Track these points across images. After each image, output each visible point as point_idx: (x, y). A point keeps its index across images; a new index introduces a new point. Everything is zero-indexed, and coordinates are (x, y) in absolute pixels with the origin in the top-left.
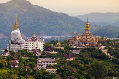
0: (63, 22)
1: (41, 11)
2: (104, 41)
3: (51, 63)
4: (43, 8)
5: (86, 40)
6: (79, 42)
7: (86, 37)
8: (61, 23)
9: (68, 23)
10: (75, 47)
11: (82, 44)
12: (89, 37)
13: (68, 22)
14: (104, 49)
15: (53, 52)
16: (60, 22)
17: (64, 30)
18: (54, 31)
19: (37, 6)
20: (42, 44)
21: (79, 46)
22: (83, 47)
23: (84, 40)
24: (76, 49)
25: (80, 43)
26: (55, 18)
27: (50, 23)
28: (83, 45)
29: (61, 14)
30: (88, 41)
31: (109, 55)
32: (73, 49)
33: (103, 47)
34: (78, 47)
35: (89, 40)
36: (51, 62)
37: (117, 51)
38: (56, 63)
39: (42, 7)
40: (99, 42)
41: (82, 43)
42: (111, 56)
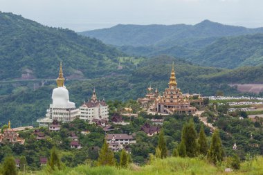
0: (68, 49)
1: (20, 26)
2: (199, 103)
3: (128, 142)
4: (23, 19)
5: (172, 102)
6: (159, 106)
7: (172, 97)
8: (64, 52)
9: (78, 51)
10: (154, 113)
11: (165, 109)
12: (176, 97)
13: (78, 48)
14: (202, 116)
15: (123, 123)
16: (62, 48)
17: (70, 65)
18: (50, 68)
19: (10, 14)
20: (106, 110)
21: (159, 111)
22: (167, 112)
23: (168, 101)
24: (157, 117)
25: (162, 106)
26: (50, 41)
27: (41, 50)
28: (167, 110)
29: (61, 30)
30: (176, 104)
31: (210, 125)
32: (150, 117)
33: (199, 113)
34: (159, 114)
35: (176, 101)
36: (126, 140)
37: (222, 119)
38: (135, 142)
39: (20, 17)
40: (192, 104)
41: (165, 106)
42: (214, 128)
